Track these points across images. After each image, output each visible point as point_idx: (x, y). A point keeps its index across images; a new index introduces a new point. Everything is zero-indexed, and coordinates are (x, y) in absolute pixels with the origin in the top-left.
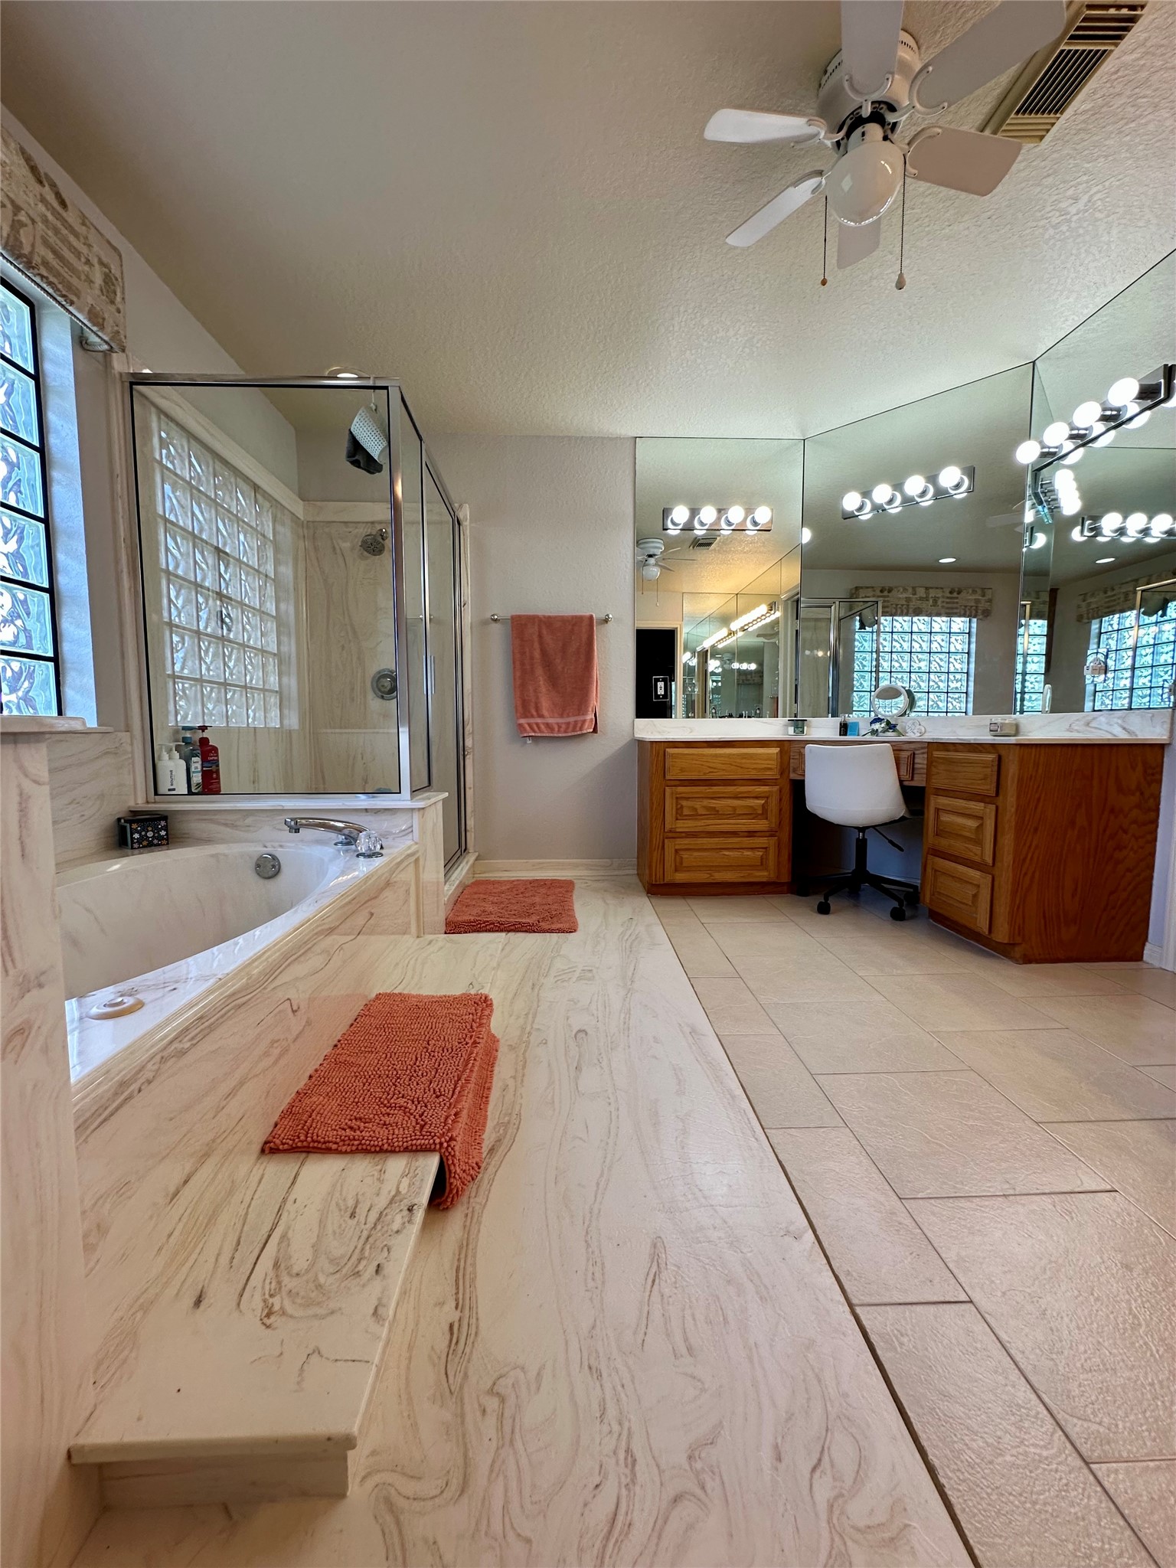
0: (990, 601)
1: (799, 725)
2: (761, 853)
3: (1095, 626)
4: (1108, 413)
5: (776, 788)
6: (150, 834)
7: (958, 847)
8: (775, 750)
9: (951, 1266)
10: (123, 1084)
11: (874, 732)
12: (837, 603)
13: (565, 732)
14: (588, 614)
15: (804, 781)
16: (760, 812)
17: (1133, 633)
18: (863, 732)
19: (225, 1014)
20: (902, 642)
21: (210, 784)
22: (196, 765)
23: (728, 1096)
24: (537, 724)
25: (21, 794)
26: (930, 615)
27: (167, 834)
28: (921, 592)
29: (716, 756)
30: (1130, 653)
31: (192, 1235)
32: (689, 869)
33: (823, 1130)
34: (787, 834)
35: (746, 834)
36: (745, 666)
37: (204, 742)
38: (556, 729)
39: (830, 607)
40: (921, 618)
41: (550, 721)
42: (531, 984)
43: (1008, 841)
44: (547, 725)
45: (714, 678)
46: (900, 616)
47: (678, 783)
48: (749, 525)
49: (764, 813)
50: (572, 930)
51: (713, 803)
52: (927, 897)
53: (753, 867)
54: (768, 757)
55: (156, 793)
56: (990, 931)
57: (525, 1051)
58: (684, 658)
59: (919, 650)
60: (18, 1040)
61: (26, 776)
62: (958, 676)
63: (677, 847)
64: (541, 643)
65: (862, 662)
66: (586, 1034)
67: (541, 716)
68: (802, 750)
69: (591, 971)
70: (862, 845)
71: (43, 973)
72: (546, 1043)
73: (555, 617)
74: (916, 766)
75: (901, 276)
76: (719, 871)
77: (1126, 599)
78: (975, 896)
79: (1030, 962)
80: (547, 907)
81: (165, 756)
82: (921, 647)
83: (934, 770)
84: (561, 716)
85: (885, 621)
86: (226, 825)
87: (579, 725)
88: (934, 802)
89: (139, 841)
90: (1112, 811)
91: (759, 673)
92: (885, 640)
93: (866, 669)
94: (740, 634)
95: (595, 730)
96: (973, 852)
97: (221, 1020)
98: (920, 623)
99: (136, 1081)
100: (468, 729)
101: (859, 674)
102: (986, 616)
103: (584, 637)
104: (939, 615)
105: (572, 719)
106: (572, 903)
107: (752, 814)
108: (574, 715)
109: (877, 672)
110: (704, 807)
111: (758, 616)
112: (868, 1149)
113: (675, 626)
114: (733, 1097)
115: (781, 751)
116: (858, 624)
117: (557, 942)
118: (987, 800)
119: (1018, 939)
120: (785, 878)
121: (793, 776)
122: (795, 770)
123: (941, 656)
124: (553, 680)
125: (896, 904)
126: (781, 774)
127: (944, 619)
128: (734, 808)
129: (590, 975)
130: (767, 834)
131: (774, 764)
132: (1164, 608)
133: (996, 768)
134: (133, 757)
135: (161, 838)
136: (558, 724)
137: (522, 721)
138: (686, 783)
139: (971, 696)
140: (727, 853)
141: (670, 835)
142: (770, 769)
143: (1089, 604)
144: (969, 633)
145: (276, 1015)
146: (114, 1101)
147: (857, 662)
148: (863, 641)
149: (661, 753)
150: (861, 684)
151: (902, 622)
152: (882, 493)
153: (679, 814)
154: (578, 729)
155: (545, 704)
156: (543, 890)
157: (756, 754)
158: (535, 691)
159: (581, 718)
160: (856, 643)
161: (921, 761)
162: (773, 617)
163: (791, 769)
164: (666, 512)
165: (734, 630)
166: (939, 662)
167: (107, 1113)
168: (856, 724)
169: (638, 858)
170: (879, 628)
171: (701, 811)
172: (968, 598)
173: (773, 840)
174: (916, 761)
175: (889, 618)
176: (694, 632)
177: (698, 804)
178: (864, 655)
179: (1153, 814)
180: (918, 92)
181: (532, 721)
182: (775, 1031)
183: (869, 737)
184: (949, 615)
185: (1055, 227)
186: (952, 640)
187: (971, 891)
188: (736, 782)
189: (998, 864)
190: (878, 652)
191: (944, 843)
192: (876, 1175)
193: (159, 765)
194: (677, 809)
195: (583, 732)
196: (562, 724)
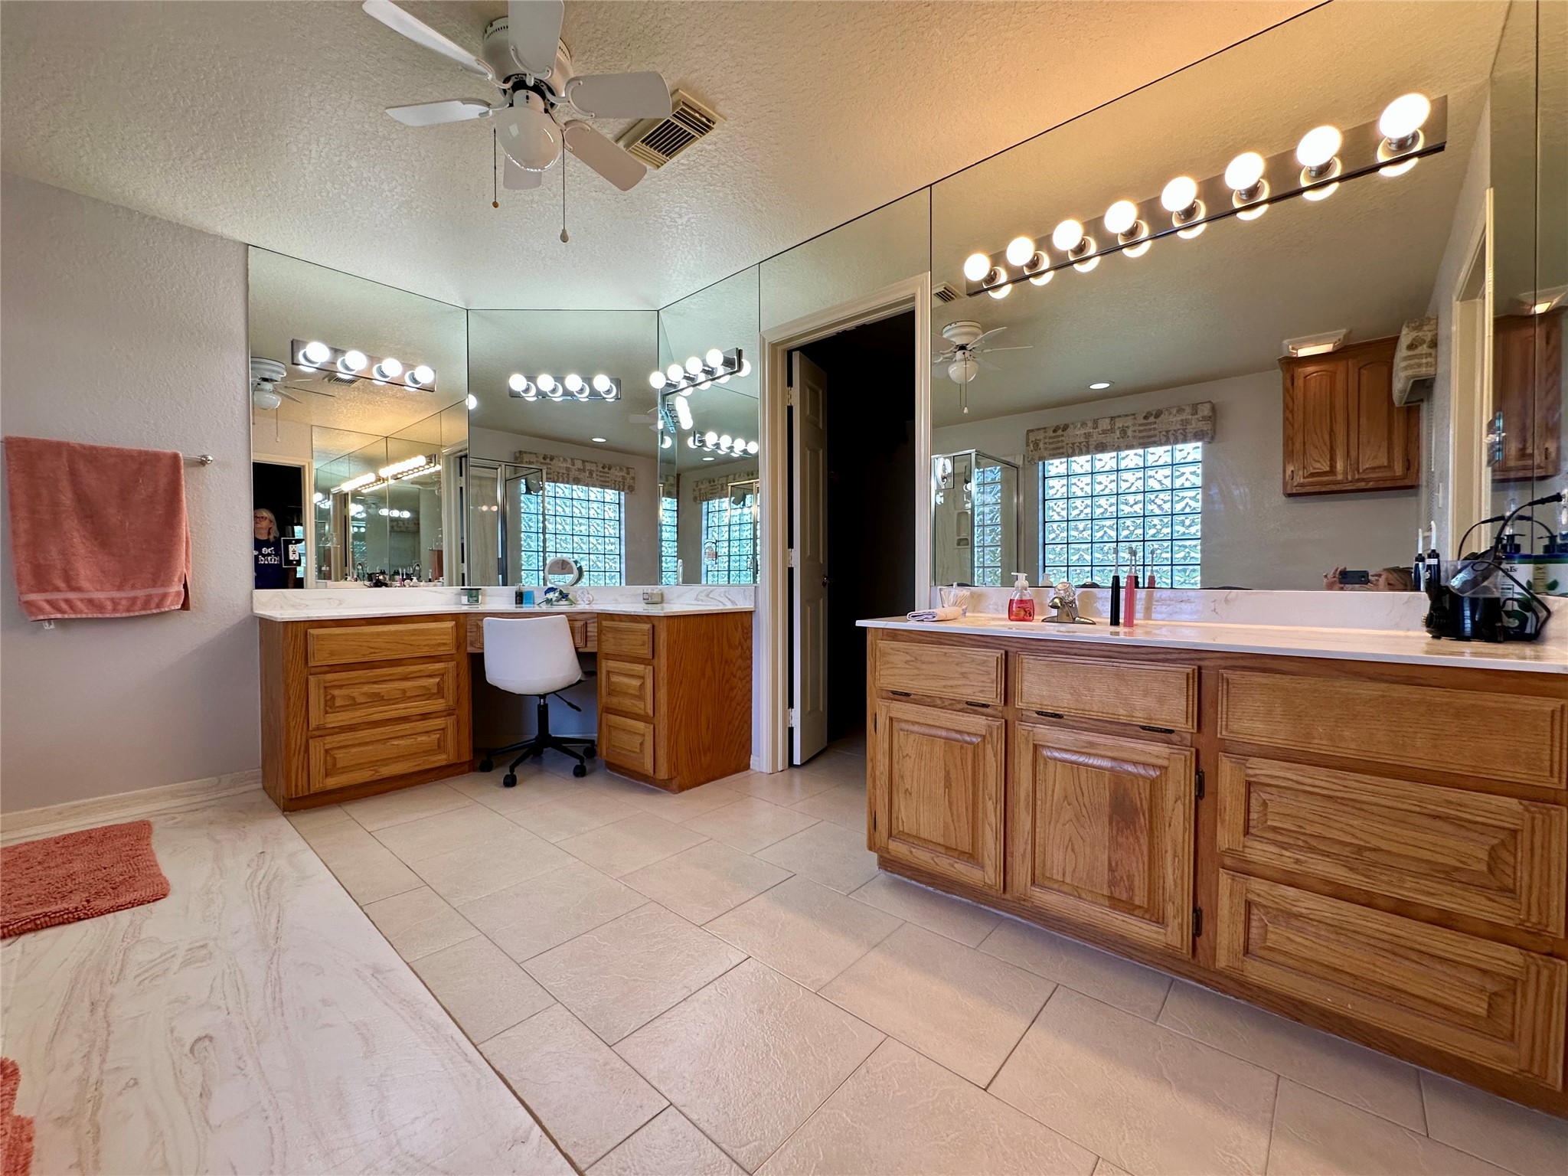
0: (633, 478)
1: (473, 595)
2: (438, 736)
3: (705, 506)
4: (707, 369)
5: (452, 664)
7: (627, 703)
8: (450, 624)
9: (654, 1083)
11: (549, 601)
12: (503, 466)
13: (128, 610)
14: (169, 450)
15: (483, 654)
16: (436, 691)
17: (728, 514)
18: (538, 601)
20: (564, 506)
23: (431, 1030)
24: (68, 601)
26: (587, 485)
28: (579, 464)
29: (379, 634)
30: (727, 528)
32: (346, 770)
33: (535, 1017)
34: (467, 710)
35: (419, 717)
36: (396, 513)
38: (109, 607)
39: (497, 469)
40: (580, 487)
41: (97, 595)
42: (86, 1004)
43: (663, 694)
44: (90, 602)
45: (355, 523)
46: (563, 482)
47: (326, 669)
48: (408, 382)
49: (440, 692)
50: (160, 894)
51: (376, 688)
52: (603, 750)
53: (428, 752)
54: (442, 632)
56: (654, 772)
57: (94, 1113)
58: (313, 499)
59: (579, 515)
62: (612, 540)
63: (328, 746)
64: (75, 484)
65: (529, 523)
66: (211, 1039)
67: (78, 589)
68: (479, 623)
69: (204, 946)
70: (543, 711)
72: (136, 1083)
73: (107, 450)
74: (589, 634)
75: (564, 231)
76: (387, 765)
77: (722, 489)
78: (642, 744)
79: (683, 790)
80: (100, 874)
82: (581, 513)
83: (604, 637)
84: (120, 588)
85: (549, 486)
87: (156, 600)
88: (606, 665)
90: (726, 662)
91: (415, 521)
92: (549, 503)
93: (532, 530)
94: (392, 482)
95: (185, 606)
96: (638, 707)
98: (579, 491)
101: (526, 534)
102: (631, 491)
103: (163, 482)
104: (594, 486)
105: (141, 593)
106: (152, 853)
107: (427, 695)
108: (144, 587)
109: (544, 533)
110: (364, 694)
111: (414, 467)
112: (578, 1014)
113: (302, 464)
114: (437, 1028)
115: (457, 625)
116: (523, 488)
117: (132, 922)
118: (646, 662)
119: (674, 774)
120: (467, 757)
121: (470, 649)
122: (472, 644)
123: (597, 521)
124: (101, 537)
125: (577, 762)
126: (458, 648)
127: (599, 490)
128: (404, 691)
129: (204, 952)
130: (445, 713)
131: (449, 639)
132: (744, 499)
133: (651, 636)
136: (112, 600)
137: (33, 597)
138: (338, 668)
139: (623, 557)
140: (396, 743)
141: (317, 733)
142: (444, 644)
143: (700, 489)
144: (619, 504)
147: (523, 523)
148: (529, 504)
149: (301, 636)
150: (528, 544)
151: (563, 489)
152: (546, 382)
153: (330, 705)
154: (153, 605)
155: (84, 572)
156: (91, 848)
157: (428, 629)
158: (63, 553)
159: (158, 590)
160: (522, 505)
161: (592, 629)
162: (433, 470)
163: (468, 642)
164: (295, 346)
165: (385, 476)
166: (596, 527)
168: (531, 593)
169: (263, 767)
170: (543, 493)
171: (361, 699)
172: (616, 474)
173: (451, 720)
174: (589, 629)
175: (552, 484)
176: (327, 468)
177: (355, 692)
178: (530, 516)
179: (749, 661)
180: (572, 92)
181: (55, 596)
182: (476, 933)
183: (544, 608)
184: (602, 487)
185: (668, 227)
186: (606, 509)
187: (638, 740)
188: (404, 662)
189: (657, 714)
190: (544, 514)
191: (615, 701)
192: (589, 1036)
194: (326, 701)
195: (163, 610)
196: (121, 599)
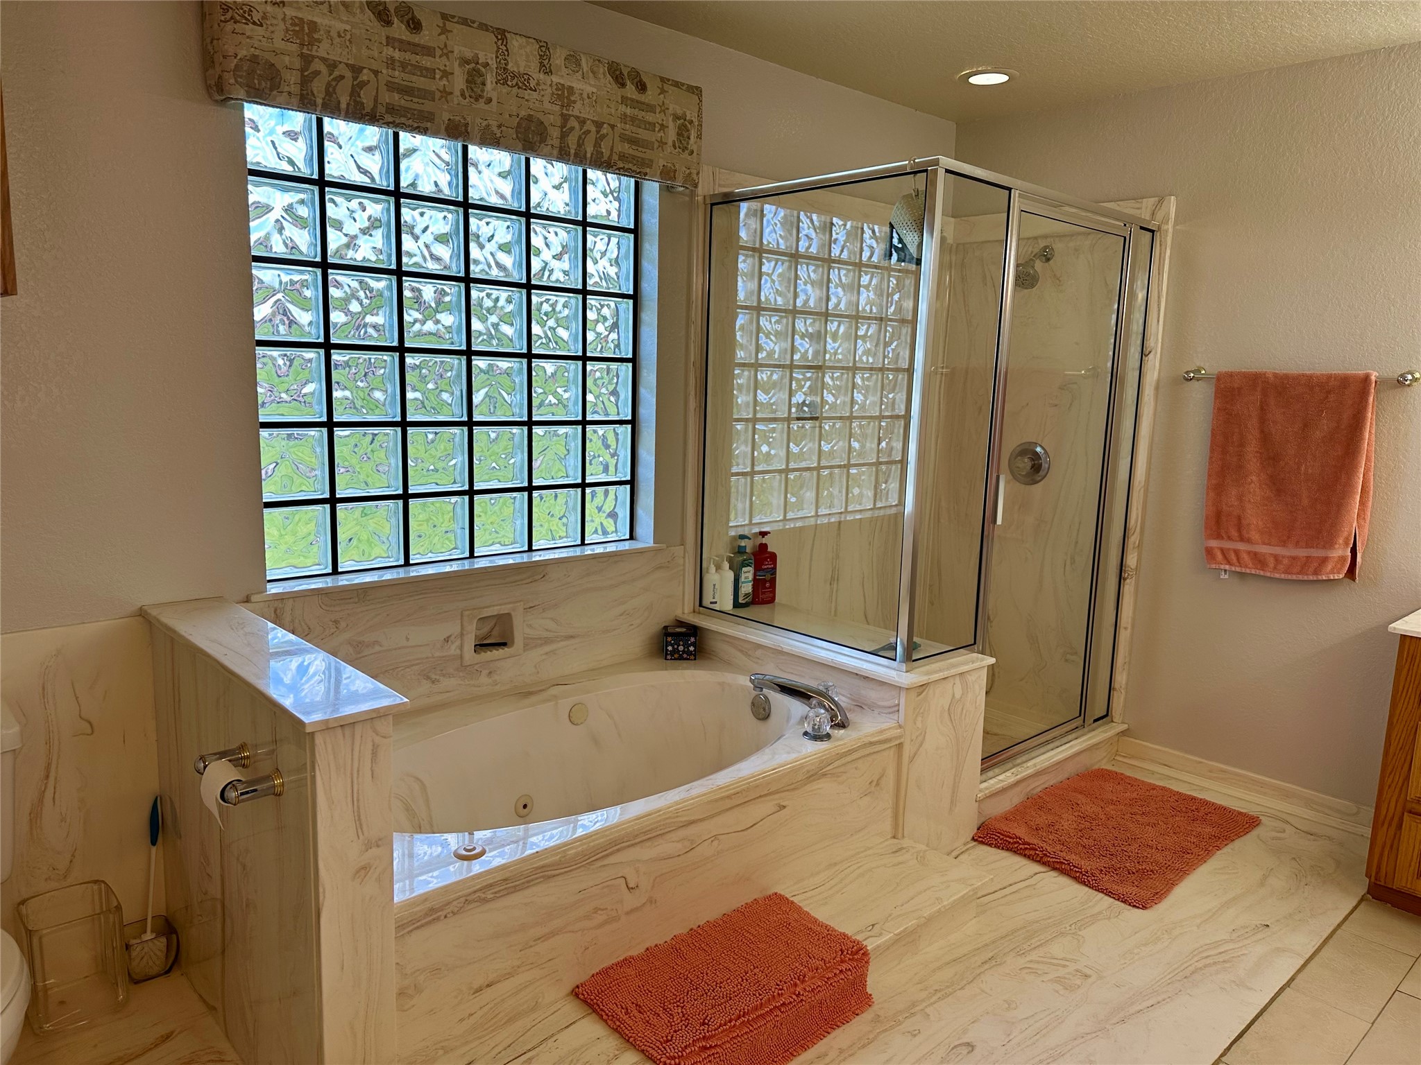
6: (681, 648)
10: (432, 910)
13: (1286, 572)
14: (1361, 372)
19: (532, 880)
21: (764, 593)
22: (747, 575)
24: (1237, 552)
25: (373, 745)
27: (695, 650)
31: (489, 1024)
37: (763, 547)
38: (1272, 565)
41: (1263, 549)
42: (990, 955)
44: (1256, 556)
50: (1144, 905)
55: (701, 605)
60: (363, 873)
61: (377, 735)
64: (1263, 421)
67: (1249, 541)
69: (1087, 977)
71: (380, 840)
73: (1298, 377)
81: (713, 569)
84: (1283, 543)
86: (741, 651)
87: (1317, 563)
89: (672, 653)
95: (1350, 576)
97: (527, 885)
99: (442, 910)
100: (1133, 540)
103: (1347, 413)
105: (1302, 552)
106: (1203, 859)
108: (1306, 545)
124: (1278, 485)
134: (684, 570)
135: (690, 653)
136: (1275, 557)
137: (1214, 543)
145: (603, 888)
146: (424, 918)
155: (1255, 521)
158: (1241, 497)
159: (1319, 553)
167: (419, 924)
181: (1227, 545)
193: (706, 578)
195: (1320, 578)
196: (1283, 557)
